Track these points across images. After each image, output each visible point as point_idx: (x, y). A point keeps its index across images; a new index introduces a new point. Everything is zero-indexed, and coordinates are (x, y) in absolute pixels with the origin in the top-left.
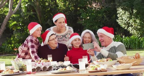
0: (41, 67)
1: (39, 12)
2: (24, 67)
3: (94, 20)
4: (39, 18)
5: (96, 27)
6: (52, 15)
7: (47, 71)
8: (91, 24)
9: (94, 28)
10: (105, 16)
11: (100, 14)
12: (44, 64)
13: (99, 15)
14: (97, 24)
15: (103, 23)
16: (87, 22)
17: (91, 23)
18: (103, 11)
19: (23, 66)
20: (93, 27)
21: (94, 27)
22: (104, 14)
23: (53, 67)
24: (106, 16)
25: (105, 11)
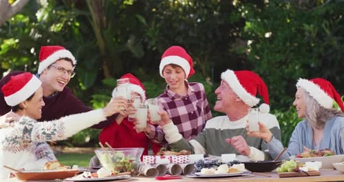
0: (167, 167)
1: (100, 11)
2: (126, 165)
3: (288, 44)
4: (97, 30)
5: (297, 68)
6: (143, 20)
7: (182, 174)
8: (278, 55)
9: (286, 71)
10: (327, 31)
11: (309, 24)
12: (173, 160)
13: (306, 27)
14: (297, 59)
15: (320, 57)
16: (266, 51)
17: (279, 52)
18: (319, 13)
19: (125, 163)
20: (284, 67)
21: (287, 68)
22: (323, 25)
23: (195, 165)
24: (331, 30)
25: (327, 12)
